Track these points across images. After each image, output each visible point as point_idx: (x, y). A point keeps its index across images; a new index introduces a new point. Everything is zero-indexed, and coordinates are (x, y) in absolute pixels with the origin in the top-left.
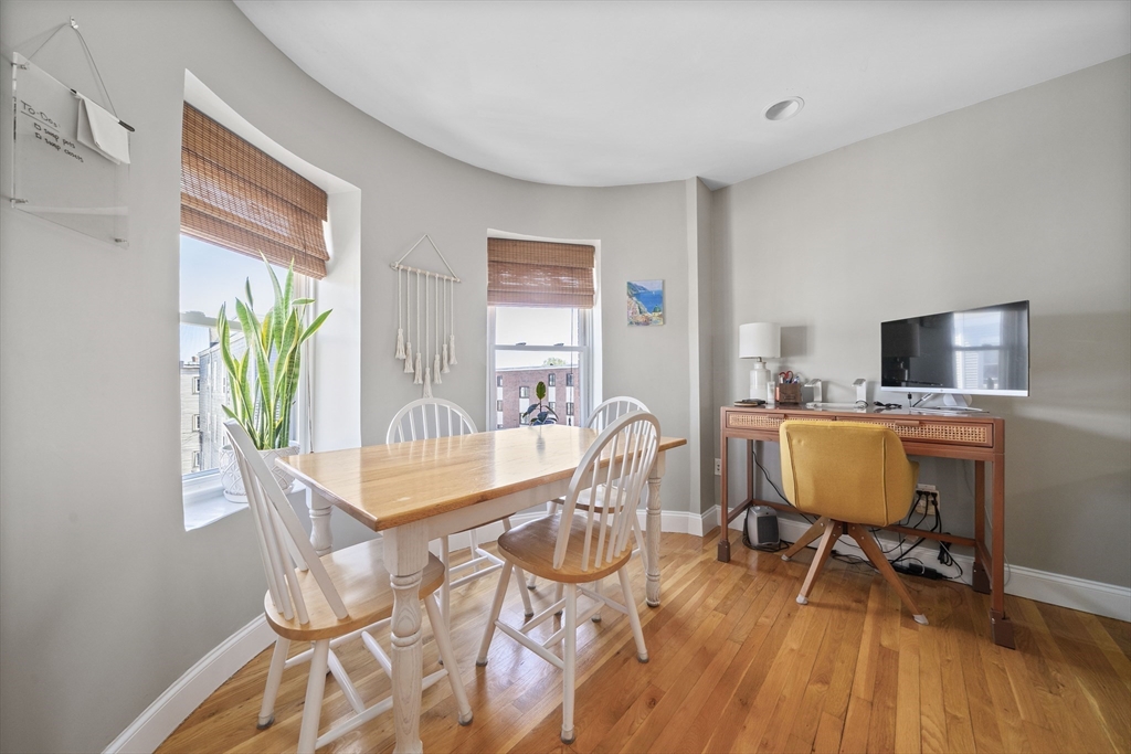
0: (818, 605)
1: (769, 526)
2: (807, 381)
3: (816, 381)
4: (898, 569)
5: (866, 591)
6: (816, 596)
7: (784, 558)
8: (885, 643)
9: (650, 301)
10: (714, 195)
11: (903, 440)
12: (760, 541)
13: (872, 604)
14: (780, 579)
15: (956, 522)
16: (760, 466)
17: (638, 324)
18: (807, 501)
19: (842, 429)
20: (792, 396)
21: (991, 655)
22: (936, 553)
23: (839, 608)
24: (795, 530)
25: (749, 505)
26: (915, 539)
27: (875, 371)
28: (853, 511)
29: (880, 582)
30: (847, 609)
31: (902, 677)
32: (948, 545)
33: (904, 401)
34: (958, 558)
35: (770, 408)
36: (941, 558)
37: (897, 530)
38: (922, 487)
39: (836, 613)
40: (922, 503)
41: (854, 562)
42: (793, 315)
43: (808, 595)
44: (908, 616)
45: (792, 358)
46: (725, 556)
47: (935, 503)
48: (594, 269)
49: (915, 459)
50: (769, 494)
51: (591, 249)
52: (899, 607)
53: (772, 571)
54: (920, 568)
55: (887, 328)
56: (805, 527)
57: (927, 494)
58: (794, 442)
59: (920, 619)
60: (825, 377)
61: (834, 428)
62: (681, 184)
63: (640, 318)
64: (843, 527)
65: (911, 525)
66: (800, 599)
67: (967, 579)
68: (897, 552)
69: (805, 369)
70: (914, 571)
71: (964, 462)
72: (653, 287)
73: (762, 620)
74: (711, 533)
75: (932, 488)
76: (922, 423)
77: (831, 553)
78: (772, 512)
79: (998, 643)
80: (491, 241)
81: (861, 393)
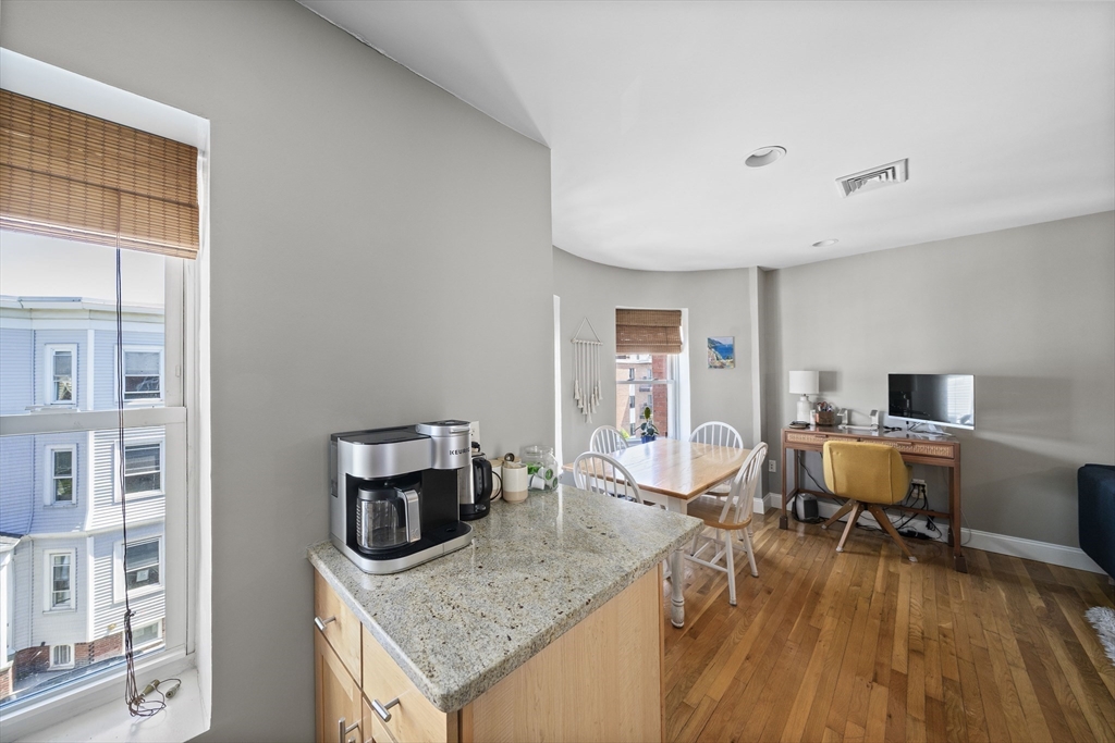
0: (850, 552)
1: (812, 506)
2: (837, 410)
3: (844, 410)
4: (902, 534)
5: (880, 546)
6: (849, 547)
7: (824, 527)
8: (892, 570)
9: (724, 351)
10: (768, 275)
11: (902, 453)
12: (806, 516)
13: (883, 553)
14: (824, 539)
15: (937, 503)
16: (803, 465)
17: (716, 367)
18: (842, 490)
19: (864, 447)
20: (828, 421)
21: (952, 576)
22: (925, 523)
23: (863, 554)
24: (830, 510)
25: (797, 492)
26: (911, 514)
27: (884, 405)
28: (872, 494)
29: (889, 541)
30: (868, 554)
31: (901, 584)
32: (933, 518)
33: (904, 426)
34: (940, 526)
35: (812, 429)
36: (928, 526)
37: (899, 508)
38: (916, 481)
39: (861, 557)
40: (916, 491)
41: (871, 530)
42: (828, 363)
43: (844, 546)
44: (905, 558)
45: (825, 393)
46: (784, 526)
47: (924, 491)
48: (681, 328)
49: (909, 465)
50: (810, 484)
51: (678, 313)
52: (900, 553)
53: (816, 535)
54: (915, 533)
55: (894, 379)
56: (837, 508)
57: (919, 485)
58: (834, 453)
59: (913, 559)
60: (849, 407)
61: (860, 446)
62: (745, 270)
63: (717, 363)
64: (864, 506)
65: (908, 505)
66: (839, 549)
67: (944, 539)
68: (900, 523)
69: (835, 400)
70: (911, 535)
71: (943, 467)
72: (726, 342)
73: (817, 559)
74: (770, 511)
75: (922, 482)
76: (913, 444)
77: (856, 525)
78: (813, 497)
79: (958, 571)
80: (617, 310)
81: (875, 420)
